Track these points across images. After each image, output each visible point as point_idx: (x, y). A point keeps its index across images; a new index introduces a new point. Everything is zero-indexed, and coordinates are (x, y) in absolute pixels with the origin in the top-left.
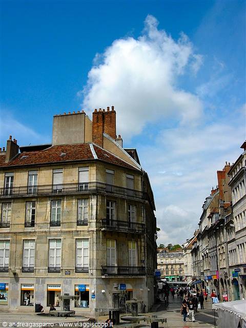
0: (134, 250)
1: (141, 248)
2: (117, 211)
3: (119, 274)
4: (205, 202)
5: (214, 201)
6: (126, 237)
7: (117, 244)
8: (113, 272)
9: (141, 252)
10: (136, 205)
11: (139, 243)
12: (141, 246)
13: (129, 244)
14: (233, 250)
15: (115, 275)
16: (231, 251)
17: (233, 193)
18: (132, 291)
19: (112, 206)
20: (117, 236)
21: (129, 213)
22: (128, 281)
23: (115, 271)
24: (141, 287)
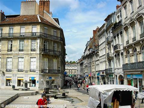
1: (58, 62)
3: (49, 73)
4: (87, 43)
5: (91, 43)
6: (52, 57)
8: (46, 72)
10: (57, 43)
11: (58, 59)
13: (54, 60)
15: (47, 73)
16: (97, 65)
17: (99, 40)
18: (54, 80)
19: (46, 43)
20: (48, 56)
21: (54, 46)
22: (53, 76)
23: (47, 71)
24: (58, 79)
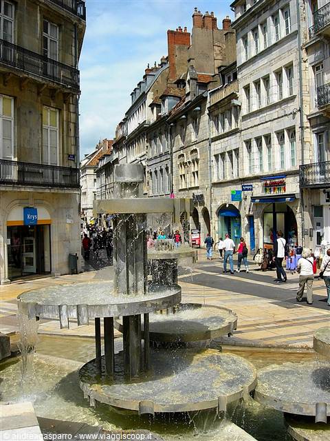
0: (54, 128)
1: (68, 125)
2: (20, 27)
3: (21, 182)
4: (139, 84)
5: (159, 80)
6: (38, 94)
7: (17, 109)
8: (8, 178)
9: (68, 136)
10: (60, 26)
11: (65, 113)
12: (68, 122)
13: (44, 113)
14: (230, 153)
15: (10, 183)
16: (223, 155)
17: (241, 41)
18: (50, 225)
19: (6, 13)
20: (17, 89)
21: (45, 40)
22: (41, 200)
23: (14, 175)
24: (69, 217)
